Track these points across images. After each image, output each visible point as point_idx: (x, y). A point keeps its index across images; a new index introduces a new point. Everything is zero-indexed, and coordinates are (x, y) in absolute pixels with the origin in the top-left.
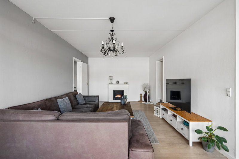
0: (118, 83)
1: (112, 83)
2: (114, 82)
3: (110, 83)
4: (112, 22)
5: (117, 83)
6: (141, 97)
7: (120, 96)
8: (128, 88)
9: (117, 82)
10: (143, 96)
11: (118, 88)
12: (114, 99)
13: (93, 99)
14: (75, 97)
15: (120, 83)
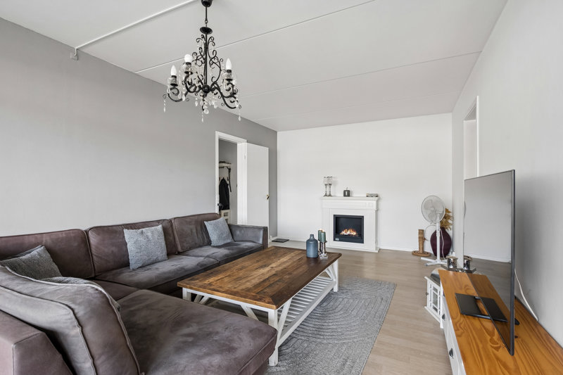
0: (349, 195)
1: (330, 195)
2: (338, 192)
3: (326, 195)
5: (345, 195)
6: (422, 239)
7: (354, 233)
8: (377, 211)
9: (345, 191)
10: (428, 236)
11: (349, 208)
12: (334, 240)
13: (250, 234)
14: (204, 228)
15: (354, 194)
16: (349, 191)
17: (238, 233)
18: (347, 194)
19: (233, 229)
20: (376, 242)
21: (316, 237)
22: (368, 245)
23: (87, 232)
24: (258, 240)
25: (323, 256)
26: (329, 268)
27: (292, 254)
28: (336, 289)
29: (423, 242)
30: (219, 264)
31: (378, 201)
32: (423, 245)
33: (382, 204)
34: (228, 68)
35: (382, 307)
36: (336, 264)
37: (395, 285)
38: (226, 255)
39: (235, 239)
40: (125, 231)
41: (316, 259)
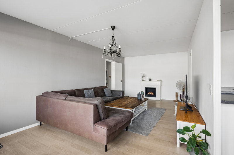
0: (151, 80)
1: (144, 80)
2: (147, 79)
3: (142, 80)
4: (113, 30)
5: (149, 81)
6: (177, 96)
7: (153, 94)
8: (161, 86)
9: (149, 79)
10: (179, 95)
11: (151, 85)
12: (146, 96)
13: (118, 93)
14: (103, 91)
15: (153, 80)
16: (151, 79)
17: (114, 92)
18: (150, 80)
19: (112, 92)
20: (161, 97)
21: (141, 93)
22: (158, 98)
23: (75, 90)
24: (121, 95)
25: (143, 99)
26: (145, 102)
27: (133, 99)
28: (147, 110)
29: (177, 97)
30: (111, 101)
31: (161, 82)
32: (177, 98)
33: (163, 83)
34: (120, 47)
35: (161, 114)
36: (147, 102)
37: (166, 109)
38: (112, 99)
39: (113, 95)
40: (84, 90)
41: (141, 100)
